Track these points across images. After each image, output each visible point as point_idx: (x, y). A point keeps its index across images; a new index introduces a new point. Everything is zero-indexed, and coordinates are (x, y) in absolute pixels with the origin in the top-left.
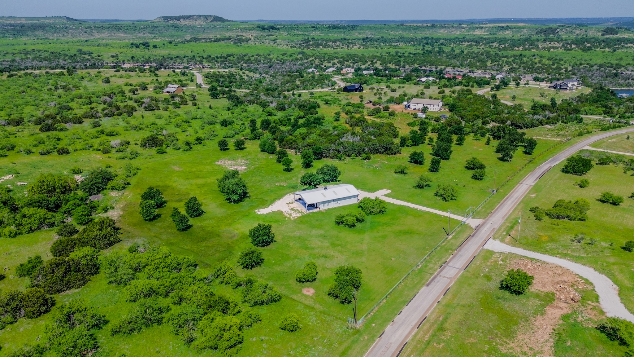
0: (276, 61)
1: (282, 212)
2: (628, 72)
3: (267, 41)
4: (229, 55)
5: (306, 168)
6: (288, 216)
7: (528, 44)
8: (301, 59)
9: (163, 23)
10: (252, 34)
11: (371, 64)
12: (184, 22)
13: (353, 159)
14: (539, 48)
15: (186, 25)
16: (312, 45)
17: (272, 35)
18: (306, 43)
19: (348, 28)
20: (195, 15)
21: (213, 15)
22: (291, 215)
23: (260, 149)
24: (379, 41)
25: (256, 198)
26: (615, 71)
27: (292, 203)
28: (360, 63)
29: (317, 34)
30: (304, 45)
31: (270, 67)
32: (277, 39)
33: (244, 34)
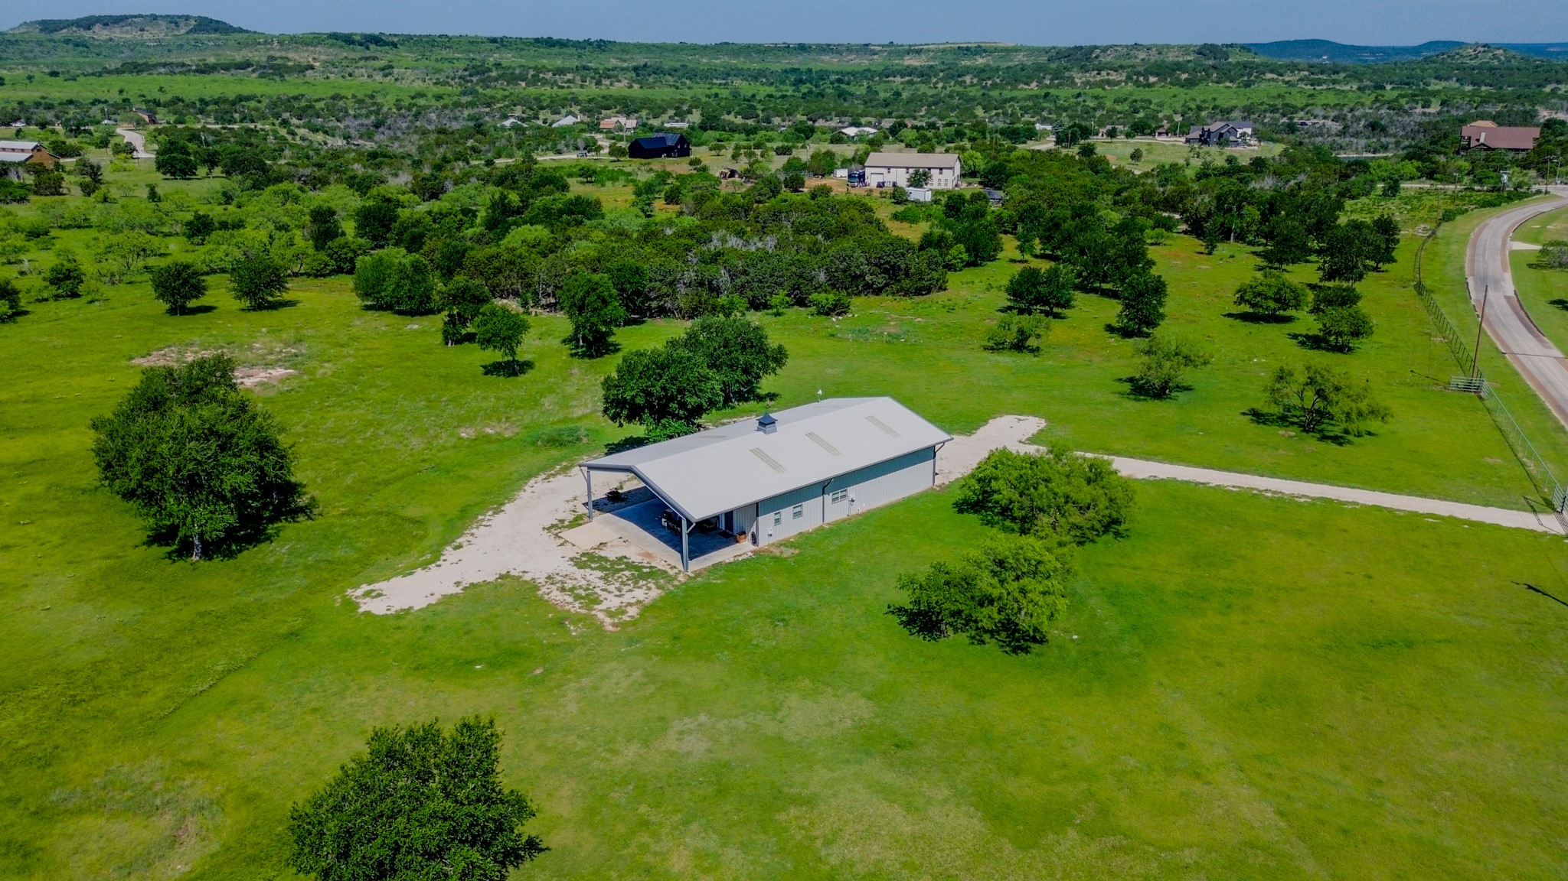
0: (394, 110)
1: (534, 586)
2: (1316, 121)
3: (363, 70)
4: (241, 99)
5: (591, 357)
6: (576, 608)
7: (1049, 77)
8: (472, 105)
9: (36, 34)
10: (316, 56)
11: (676, 115)
12: (105, 32)
13: (778, 314)
14: (1076, 84)
15: (111, 40)
16: (496, 80)
17: (374, 58)
18: (478, 73)
19: (589, 48)
20: (141, 16)
21: (195, 14)
22: (591, 600)
23: (358, 303)
24: (679, 73)
25: (351, 513)
26: (1285, 120)
27: (577, 521)
28: (644, 113)
29: (508, 58)
30: (475, 79)
31: (377, 126)
32: (392, 67)
33: (291, 55)
